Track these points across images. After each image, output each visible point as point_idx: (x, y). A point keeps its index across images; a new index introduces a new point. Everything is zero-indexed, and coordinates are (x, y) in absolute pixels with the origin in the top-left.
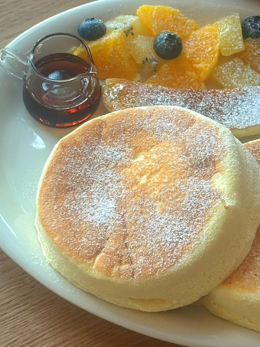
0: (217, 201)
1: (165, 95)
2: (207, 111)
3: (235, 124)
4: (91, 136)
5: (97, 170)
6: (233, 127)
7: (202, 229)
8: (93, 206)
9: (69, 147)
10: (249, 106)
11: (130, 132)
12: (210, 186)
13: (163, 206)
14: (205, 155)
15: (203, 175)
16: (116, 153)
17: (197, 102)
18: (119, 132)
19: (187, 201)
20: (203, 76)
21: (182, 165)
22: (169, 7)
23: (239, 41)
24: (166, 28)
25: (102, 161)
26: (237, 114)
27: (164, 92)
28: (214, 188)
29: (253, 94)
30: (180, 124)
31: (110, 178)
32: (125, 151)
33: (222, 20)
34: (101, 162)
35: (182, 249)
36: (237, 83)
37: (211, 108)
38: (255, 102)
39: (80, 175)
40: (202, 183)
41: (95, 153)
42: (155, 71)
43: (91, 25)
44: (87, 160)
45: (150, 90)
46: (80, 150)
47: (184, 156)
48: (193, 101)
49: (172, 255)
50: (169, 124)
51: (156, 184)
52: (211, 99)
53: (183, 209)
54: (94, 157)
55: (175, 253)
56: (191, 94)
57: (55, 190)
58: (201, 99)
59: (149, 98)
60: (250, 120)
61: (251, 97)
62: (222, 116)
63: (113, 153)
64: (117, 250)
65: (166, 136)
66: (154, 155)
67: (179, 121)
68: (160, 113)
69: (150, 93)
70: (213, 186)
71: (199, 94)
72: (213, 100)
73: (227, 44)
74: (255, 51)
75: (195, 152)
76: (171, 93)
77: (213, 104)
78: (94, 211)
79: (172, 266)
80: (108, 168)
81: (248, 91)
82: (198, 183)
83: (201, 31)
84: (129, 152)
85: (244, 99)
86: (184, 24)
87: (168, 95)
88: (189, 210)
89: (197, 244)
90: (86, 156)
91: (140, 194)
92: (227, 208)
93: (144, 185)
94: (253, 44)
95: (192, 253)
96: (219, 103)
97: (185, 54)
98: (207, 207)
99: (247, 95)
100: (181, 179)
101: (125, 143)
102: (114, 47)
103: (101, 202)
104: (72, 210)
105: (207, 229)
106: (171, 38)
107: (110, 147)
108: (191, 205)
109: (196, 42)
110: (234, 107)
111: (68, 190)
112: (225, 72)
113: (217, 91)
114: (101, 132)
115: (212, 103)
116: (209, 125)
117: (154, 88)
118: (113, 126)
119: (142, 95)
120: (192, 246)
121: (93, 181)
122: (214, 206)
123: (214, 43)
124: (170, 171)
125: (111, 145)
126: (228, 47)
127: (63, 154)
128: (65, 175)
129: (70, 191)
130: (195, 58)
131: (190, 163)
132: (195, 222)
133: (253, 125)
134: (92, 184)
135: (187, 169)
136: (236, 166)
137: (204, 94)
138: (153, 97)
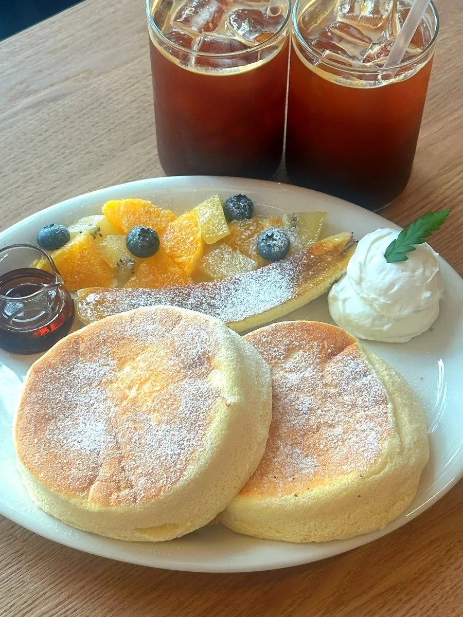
0: (217, 400)
1: (147, 297)
2: (198, 307)
3: (231, 317)
4: (67, 355)
5: (80, 392)
6: (230, 320)
7: (205, 434)
8: (79, 433)
9: (43, 371)
10: (244, 294)
11: (111, 343)
12: (207, 385)
13: (159, 417)
14: (198, 352)
15: (199, 375)
16: (98, 369)
17: (185, 299)
18: (98, 345)
19: (184, 406)
20: (188, 270)
21: (174, 368)
22: (138, 200)
23: (222, 225)
24: (138, 223)
25: (84, 380)
26: (232, 305)
27: (146, 294)
28: (212, 387)
29: (247, 281)
31: (96, 398)
32: (109, 365)
33: (200, 205)
34: (83, 382)
35: (186, 459)
36: (227, 271)
37: (201, 304)
38: (250, 289)
39: (60, 400)
40: (198, 384)
41: (75, 373)
42: (133, 273)
43: (51, 232)
44: (66, 382)
45: (130, 295)
46: (57, 372)
47: (174, 358)
48: (181, 299)
49: (175, 469)
50: (153, 326)
51: (148, 395)
52: (201, 294)
53: (181, 416)
54: (74, 378)
55: (178, 466)
56: (177, 292)
57: (33, 421)
58: (189, 294)
59: (130, 303)
60: (248, 310)
61: (245, 284)
62: (215, 310)
63: (95, 370)
64: (112, 475)
65: (152, 340)
66: (141, 362)
67: (164, 320)
68: (142, 316)
69: (130, 298)
70: (210, 385)
71: (186, 290)
72: (203, 294)
73: (209, 230)
74: (243, 234)
75: (187, 351)
76: (155, 294)
77: (204, 299)
78: (82, 437)
79: (177, 481)
80: (91, 387)
81: (240, 279)
82: (194, 384)
83: (179, 220)
84: (113, 365)
85: (238, 289)
86: (159, 216)
87: (151, 296)
88: (187, 416)
89: (201, 452)
90: (64, 378)
91: (131, 409)
92: (229, 406)
93: (135, 400)
94: (239, 226)
95: (197, 463)
96: (210, 297)
97: (164, 249)
98: (207, 409)
99: (240, 283)
100: (175, 383)
101: (108, 356)
102: (81, 253)
103: (89, 426)
104: (56, 440)
105: (210, 433)
106: (144, 232)
107: (91, 364)
108: (189, 410)
109: (176, 234)
110: (228, 299)
111: (48, 419)
112: (213, 262)
113: (205, 283)
114: (78, 348)
115: (202, 298)
116: (197, 319)
117: (134, 291)
118: (91, 339)
119: (121, 302)
120: (197, 455)
121: (76, 404)
122: (214, 407)
123: (195, 232)
124: (161, 377)
125: (91, 360)
126: (211, 233)
127: (38, 380)
128: (43, 403)
129: (51, 420)
130: (176, 251)
131: (182, 365)
132: (196, 428)
133: (251, 315)
134: (76, 408)
135: (179, 371)
136: (234, 359)
137: (191, 290)
138: (134, 302)
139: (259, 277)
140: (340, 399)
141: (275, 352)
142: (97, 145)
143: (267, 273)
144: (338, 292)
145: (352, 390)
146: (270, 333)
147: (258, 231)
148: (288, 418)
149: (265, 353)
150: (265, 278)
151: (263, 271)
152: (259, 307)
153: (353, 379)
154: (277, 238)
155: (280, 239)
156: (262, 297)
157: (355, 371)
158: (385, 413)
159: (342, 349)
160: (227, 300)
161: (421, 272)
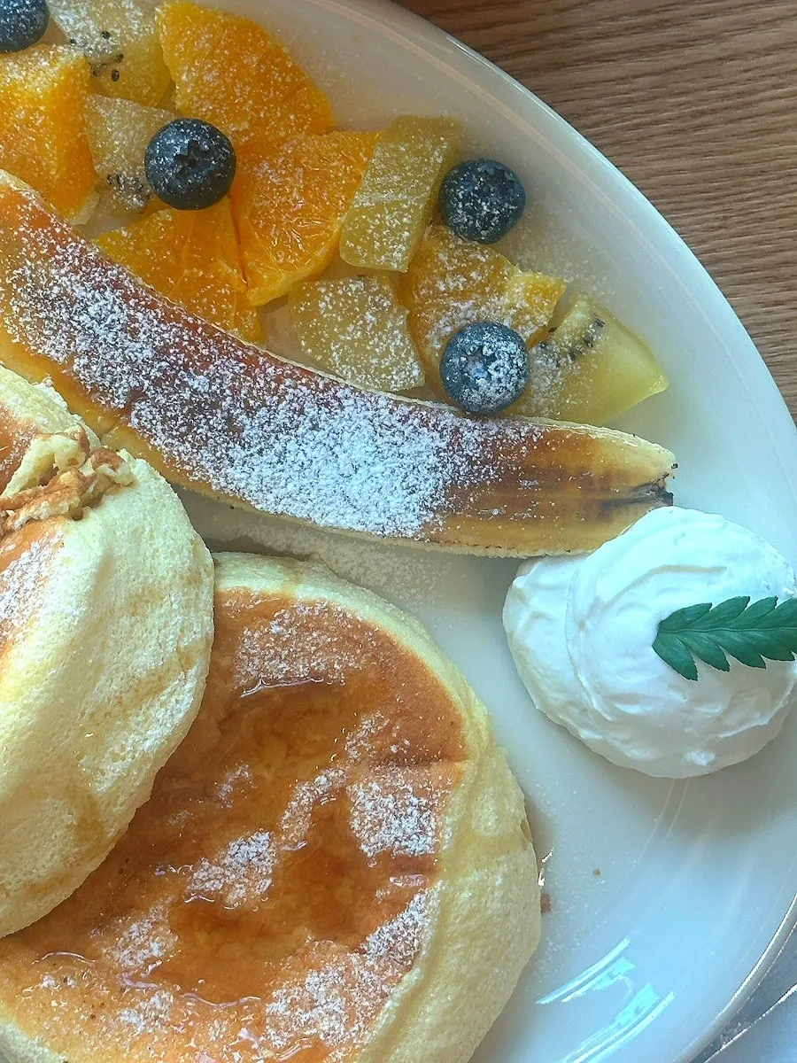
1: (115, 302)
2: (201, 411)
3: (254, 488)
6: (244, 494)
10: (324, 450)
17: (190, 369)
23: (399, 242)
26: (276, 459)
27: (117, 294)
29: (354, 419)
37: (215, 406)
38: (346, 444)
45: (84, 269)
48: (180, 362)
52: (233, 380)
56: (186, 338)
58: (206, 362)
59: (69, 290)
60: (299, 497)
61: (344, 423)
69: (78, 277)
71: (208, 346)
72: (237, 384)
76: (137, 304)
77: (229, 399)
81: (345, 403)
85: (321, 424)
87: (124, 307)
96: (246, 402)
99: (336, 414)
110: (280, 436)
115: (228, 392)
117: (97, 266)
119: (53, 271)
126: (361, 244)
137: (220, 353)
138: (79, 292)
139: (389, 428)
143: (415, 431)
150: (400, 440)
151: (407, 418)
152: (329, 509)
154: (495, 375)
155: (499, 380)
156: (353, 488)
157: (403, 844)
158: (384, 996)
159: (424, 760)
160: (276, 437)
161: (717, 711)
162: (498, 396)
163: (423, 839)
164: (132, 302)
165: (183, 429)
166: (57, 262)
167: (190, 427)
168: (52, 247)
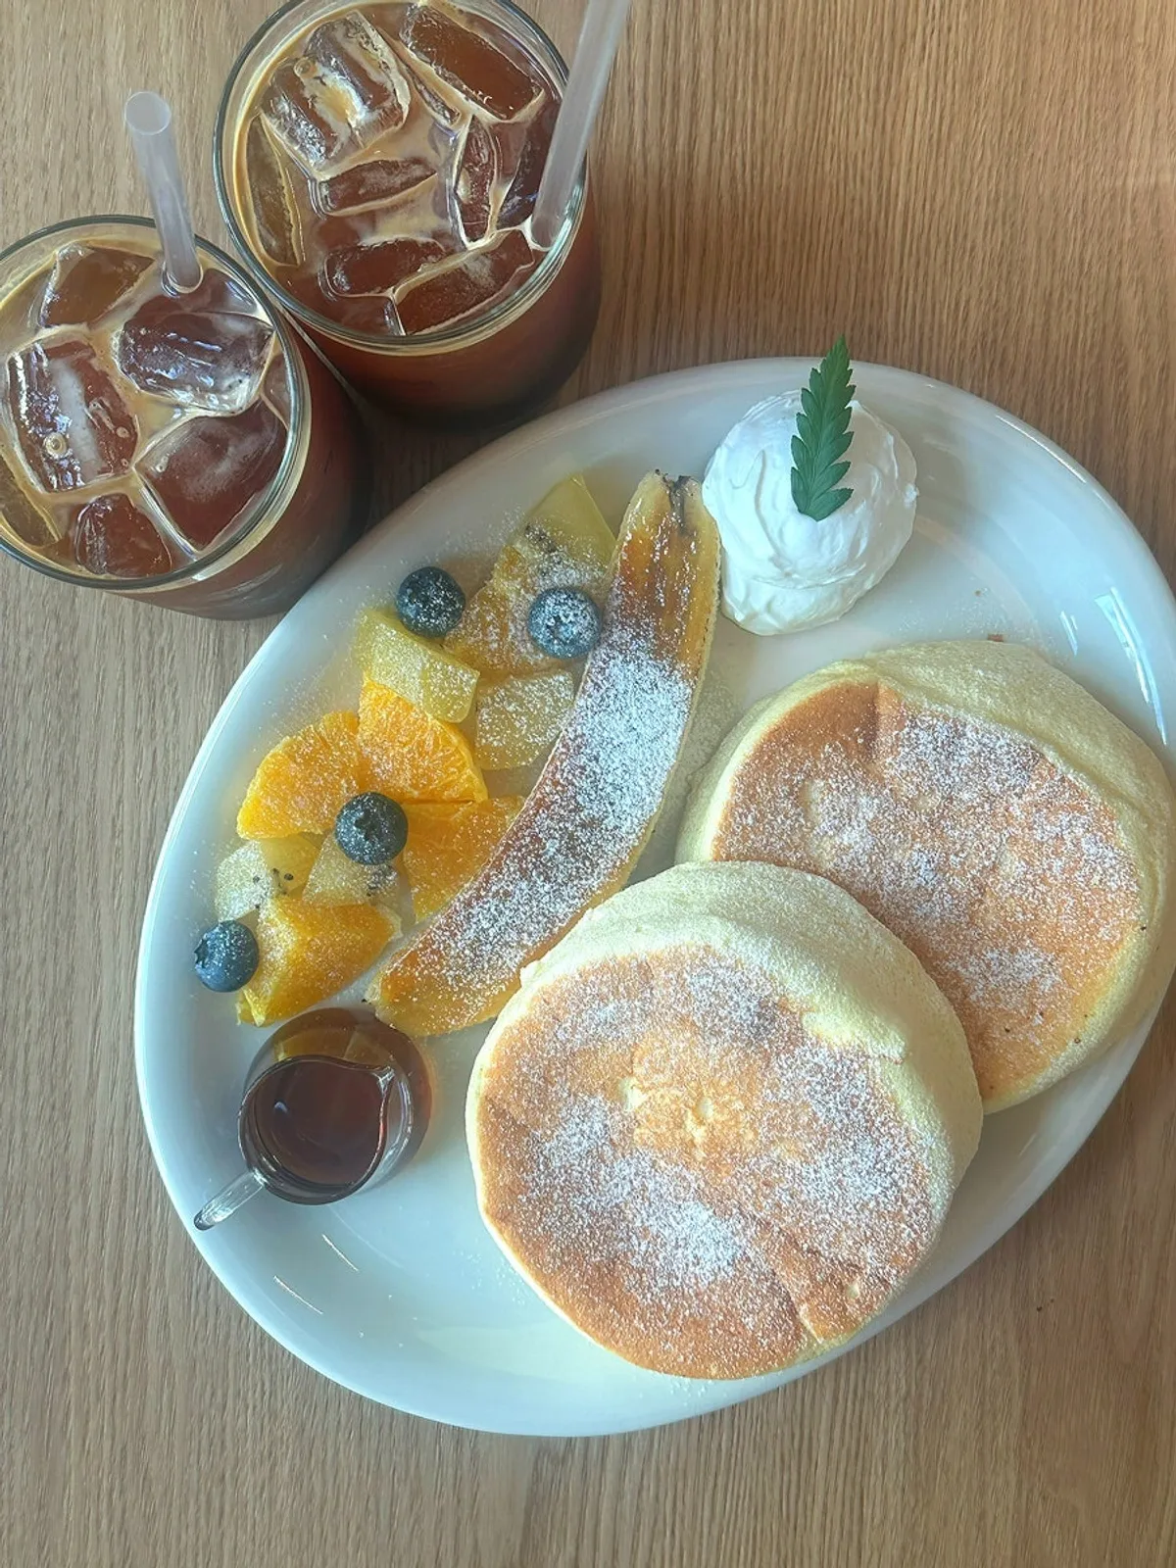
0: (870, 1066)
1: (481, 907)
2: (574, 848)
3: (640, 812)
5: (599, 1184)
6: (644, 820)
7: (907, 1130)
8: (677, 1247)
9: (512, 1209)
10: (616, 754)
11: (561, 1075)
12: (825, 1052)
15: (787, 1040)
16: (585, 1127)
17: (540, 852)
18: (542, 1092)
19: (823, 1110)
20: (480, 793)
21: (732, 1057)
22: (269, 757)
23: (456, 674)
24: (318, 797)
25: (584, 1161)
26: (619, 792)
27: (475, 904)
28: (835, 1049)
29: (593, 727)
30: (628, 993)
31: (636, 1174)
32: (595, 1108)
34: (587, 1165)
35: (915, 1184)
37: (572, 836)
38: (612, 736)
39: (589, 1226)
40: (804, 1058)
41: (559, 1165)
44: (562, 1190)
45: (453, 928)
46: (533, 1191)
47: (714, 1041)
48: (534, 860)
49: (909, 1207)
50: (610, 1008)
51: (732, 1124)
52: (552, 819)
53: (834, 1128)
54: (566, 1172)
55: (912, 1200)
56: (515, 854)
57: (596, 1299)
58: (536, 839)
59: (469, 942)
60: (651, 777)
61: (595, 735)
62: (603, 826)
63: (582, 1133)
64: (812, 1278)
65: (633, 1030)
66: (655, 1076)
69: (459, 934)
70: (830, 1048)
71: (524, 836)
72: (555, 817)
73: (442, 702)
74: (486, 643)
75: (727, 1021)
76: (485, 890)
77: (567, 824)
78: (689, 1251)
79: (930, 1218)
80: (608, 1163)
81: (579, 732)
82: (799, 1063)
83: (367, 721)
84: (602, 1104)
85: (595, 753)
86: (327, 746)
87: (486, 900)
88: (845, 1121)
89: (928, 1157)
90: (553, 1187)
91: (724, 1159)
92: (902, 1063)
93: (713, 1144)
94: (466, 636)
95: (937, 1175)
96: (570, 812)
97: (405, 797)
98: (869, 1090)
99: (587, 740)
100: (762, 1082)
101: (576, 1096)
103: (679, 1227)
104: (664, 1295)
105: (913, 1122)
107: (565, 1129)
108: (838, 1111)
109: (391, 752)
110: (600, 786)
111: (610, 1272)
112: (500, 740)
114: (515, 1122)
115: (561, 825)
117: (451, 917)
119: (452, 953)
121: (617, 1205)
122: (877, 1078)
123: (420, 721)
124: (723, 1084)
125: (560, 1123)
126: (452, 705)
127: (523, 1230)
128: (571, 1255)
129: (615, 1270)
130: (429, 784)
131: (739, 1044)
132: (882, 1130)
133: (665, 779)
134: (623, 1212)
135: (747, 1057)
136: (821, 975)
137: (530, 827)
138: (471, 934)
139: (603, 700)
140: (956, 806)
141: (783, 823)
142: (23, 666)
143: (607, 679)
144: (745, 604)
145: (965, 778)
146: (744, 802)
147: (505, 613)
148: (920, 913)
149: (773, 840)
150: (613, 692)
151: (596, 684)
152: (662, 754)
153: (947, 758)
154: (571, 618)
155: (576, 615)
156: (647, 732)
157: (939, 744)
158: (1063, 780)
159: (873, 718)
160: (602, 790)
161: (877, 478)
162: (588, 618)
163: (938, 728)
164: (483, 893)
165: (587, 863)
166: (445, 948)
167: (586, 857)
168: (433, 952)
